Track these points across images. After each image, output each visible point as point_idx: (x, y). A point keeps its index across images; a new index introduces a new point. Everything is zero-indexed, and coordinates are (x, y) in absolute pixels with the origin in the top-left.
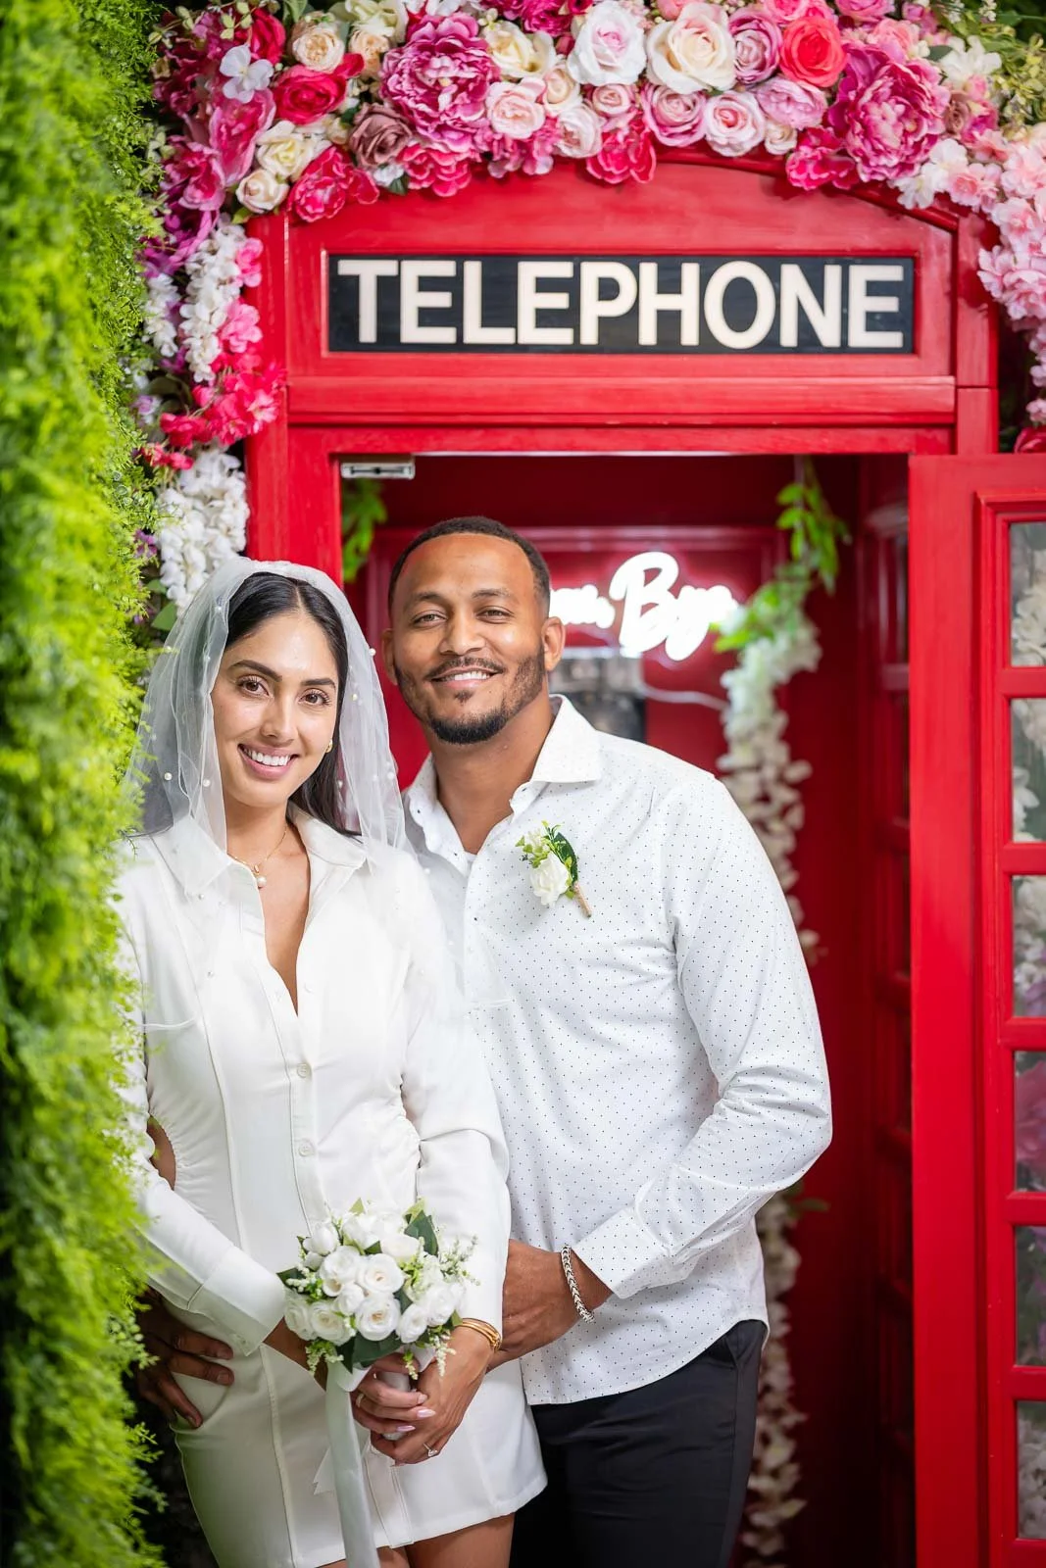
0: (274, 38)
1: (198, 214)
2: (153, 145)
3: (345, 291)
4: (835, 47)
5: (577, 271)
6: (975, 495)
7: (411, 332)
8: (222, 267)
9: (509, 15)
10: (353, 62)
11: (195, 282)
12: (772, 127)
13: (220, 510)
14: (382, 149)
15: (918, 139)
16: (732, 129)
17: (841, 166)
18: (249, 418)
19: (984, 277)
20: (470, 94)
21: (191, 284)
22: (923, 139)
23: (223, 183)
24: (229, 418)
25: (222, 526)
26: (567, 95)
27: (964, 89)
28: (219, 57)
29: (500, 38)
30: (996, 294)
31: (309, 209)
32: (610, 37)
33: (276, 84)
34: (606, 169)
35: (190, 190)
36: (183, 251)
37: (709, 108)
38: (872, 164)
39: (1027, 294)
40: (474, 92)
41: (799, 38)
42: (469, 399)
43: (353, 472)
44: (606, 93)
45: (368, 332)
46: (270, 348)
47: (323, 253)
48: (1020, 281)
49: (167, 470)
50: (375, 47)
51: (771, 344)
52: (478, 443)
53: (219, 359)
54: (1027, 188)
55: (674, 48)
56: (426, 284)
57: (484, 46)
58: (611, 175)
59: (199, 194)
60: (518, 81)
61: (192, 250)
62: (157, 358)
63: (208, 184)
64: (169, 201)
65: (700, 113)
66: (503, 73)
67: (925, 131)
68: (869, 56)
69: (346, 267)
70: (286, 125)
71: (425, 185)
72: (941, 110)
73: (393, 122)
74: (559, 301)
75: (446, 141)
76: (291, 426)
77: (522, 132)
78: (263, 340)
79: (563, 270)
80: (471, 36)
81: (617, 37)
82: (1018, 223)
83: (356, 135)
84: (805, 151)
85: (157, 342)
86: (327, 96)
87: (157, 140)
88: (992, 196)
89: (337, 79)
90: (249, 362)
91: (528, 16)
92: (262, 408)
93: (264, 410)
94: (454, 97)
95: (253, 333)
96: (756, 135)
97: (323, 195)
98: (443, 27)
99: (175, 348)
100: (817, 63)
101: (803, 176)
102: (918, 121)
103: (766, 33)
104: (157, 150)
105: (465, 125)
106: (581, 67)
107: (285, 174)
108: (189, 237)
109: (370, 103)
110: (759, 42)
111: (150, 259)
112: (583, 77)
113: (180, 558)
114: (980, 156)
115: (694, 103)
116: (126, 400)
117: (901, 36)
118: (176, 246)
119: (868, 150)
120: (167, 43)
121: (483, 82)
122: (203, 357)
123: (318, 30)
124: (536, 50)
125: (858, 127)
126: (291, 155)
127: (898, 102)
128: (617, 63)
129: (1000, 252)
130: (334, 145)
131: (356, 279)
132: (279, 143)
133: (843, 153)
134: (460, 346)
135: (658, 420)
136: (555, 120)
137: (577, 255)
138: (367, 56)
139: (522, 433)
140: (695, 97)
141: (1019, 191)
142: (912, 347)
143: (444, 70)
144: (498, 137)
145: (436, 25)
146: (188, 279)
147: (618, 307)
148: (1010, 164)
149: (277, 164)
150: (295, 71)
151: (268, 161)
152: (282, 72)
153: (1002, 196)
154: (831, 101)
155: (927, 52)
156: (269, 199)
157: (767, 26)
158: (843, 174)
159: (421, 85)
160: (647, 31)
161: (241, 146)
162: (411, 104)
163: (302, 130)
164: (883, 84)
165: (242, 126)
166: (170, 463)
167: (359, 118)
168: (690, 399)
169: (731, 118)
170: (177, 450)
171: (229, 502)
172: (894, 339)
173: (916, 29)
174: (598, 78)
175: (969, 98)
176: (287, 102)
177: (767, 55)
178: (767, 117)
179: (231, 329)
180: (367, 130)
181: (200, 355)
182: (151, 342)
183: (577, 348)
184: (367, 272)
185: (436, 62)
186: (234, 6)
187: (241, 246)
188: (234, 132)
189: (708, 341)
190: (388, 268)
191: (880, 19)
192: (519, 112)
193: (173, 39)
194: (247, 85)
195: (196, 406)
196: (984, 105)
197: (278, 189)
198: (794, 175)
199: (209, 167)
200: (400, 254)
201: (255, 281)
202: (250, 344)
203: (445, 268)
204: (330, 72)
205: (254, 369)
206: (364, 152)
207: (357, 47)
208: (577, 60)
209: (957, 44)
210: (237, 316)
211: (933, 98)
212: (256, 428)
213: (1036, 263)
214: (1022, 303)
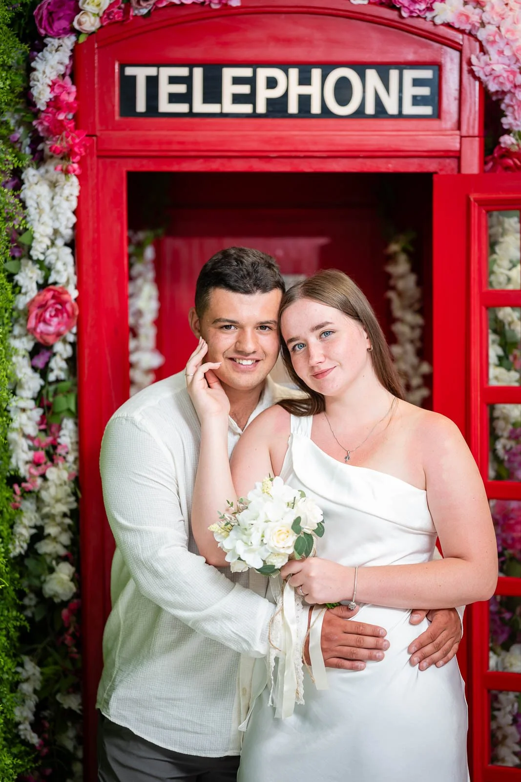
3: (129, 84)
5: (255, 73)
6: (467, 196)
7: (165, 106)
19: (476, 69)
30: (482, 76)
39: (498, 76)
42: (196, 143)
45: (141, 106)
47: (117, 63)
48: (493, 70)
51: (360, 113)
52: (200, 166)
54: (496, 20)
56: (173, 80)
69: (129, 71)
74: (245, 89)
76: (99, 157)
79: (247, 72)
82: (492, 38)
88: (478, 25)
129: (483, 56)
131: (133, 79)
134: (191, 114)
135: (298, 154)
137: (255, 64)
141: (492, 22)
142: (438, 114)
147: (276, 93)
148: (487, 8)
149: (92, 7)
153: (483, 24)
156: (91, 27)
168: (315, 143)
172: (427, 110)
183: (254, 115)
184: (141, 73)
189: (326, 112)
190: (152, 71)
197: (95, 22)
200: (158, 65)
203: (183, 72)
213: (501, 60)
214: (496, 81)
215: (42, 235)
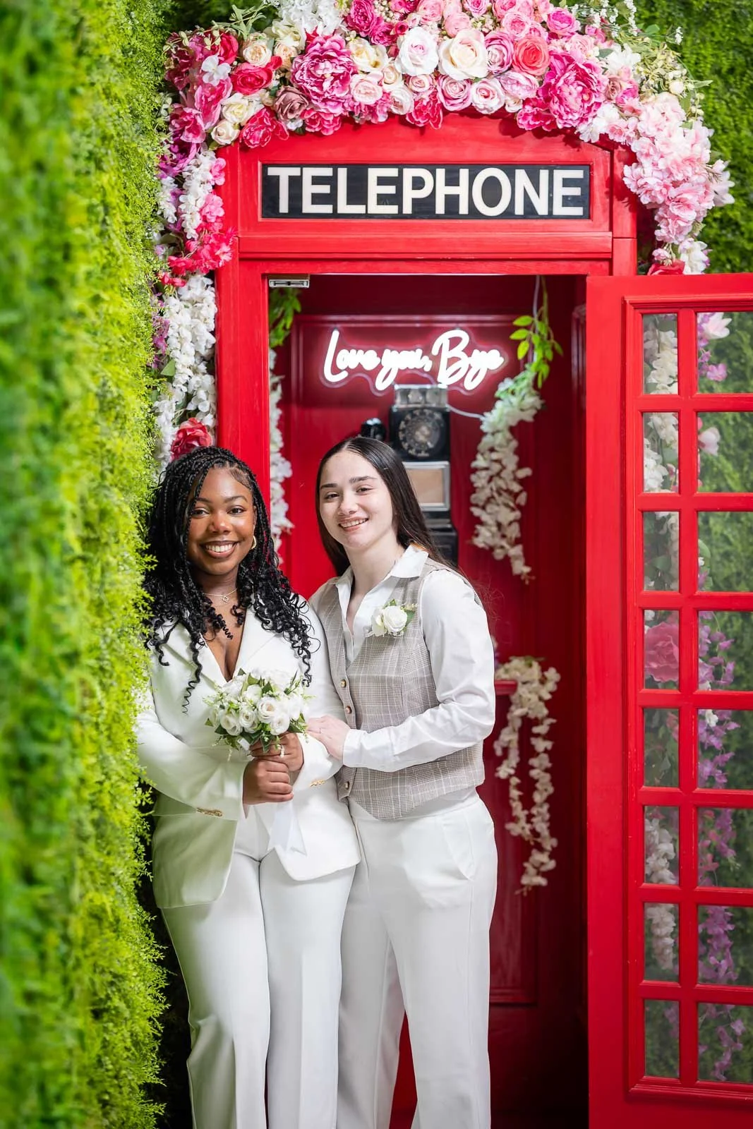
0: (232, 48)
1: (190, 145)
2: (165, 106)
3: (271, 185)
4: (545, 52)
5: (401, 173)
6: (623, 298)
7: (308, 207)
8: (202, 175)
9: (362, 34)
10: (277, 61)
11: (187, 183)
12: (508, 98)
13: (201, 308)
14: (292, 111)
15: (590, 105)
16: (486, 100)
17: (547, 118)
18: (217, 258)
19: (627, 181)
20: (340, 81)
21: (185, 183)
22: (592, 105)
23: (204, 129)
24: (206, 260)
25: (201, 317)
26: (395, 80)
27: (618, 75)
28: (202, 60)
29: (358, 48)
30: (633, 190)
31: (251, 141)
32: (418, 48)
33: (234, 72)
34: (416, 120)
35: (186, 133)
36: (180, 165)
37: (473, 89)
38: (564, 118)
39: (651, 191)
40: (343, 79)
41: (524, 48)
42: (340, 245)
43: (275, 284)
44: (417, 80)
45: (284, 207)
46: (229, 218)
47: (259, 164)
48: (646, 183)
49: (172, 287)
50: (288, 53)
51: (509, 213)
52: (344, 268)
53: (200, 226)
54: (652, 131)
55: (453, 55)
56: (317, 180)
57: (349, 53)
58: (419, 123)
59: (191, 135)
60: (368, 73)
61: (185, 165)
62: (166, 224)
63: (196, 130)
64: (174, 137)
65: (468, 93)
66: (360, 69)
67: (594, 100)
68: (564, 58)
69: (272, 171)
70: (238, 95)
71: (317, 130)
72: (604, 88)
73: (298, 96)
74: (391, 190)
75: (328, 107)
76: (241, 259)
77: (371, 102)
78: (225, 215)
79: (393, 172)
80: (341, 48)
81: (422, 48)
82: (645, 151)
83: (277, 103)
84: (528, 108)
85: (166, 215)
86: (261, 80)
87: (167, 103)
88: (632, 136)
89: (267, 70)
90: (217, 227)
91: (373, 35)
92: (224, 253)
93: (225, 254)
94: (332, 83)
95: (219, 211)
96: (500, 103)
97: (260, 134)
98: (326, 45)
99: (175, 218)
100: (534, 62)
101: (526, 122)
102: (590, 95)
103: (505, 47)
104: (166, 109)
105: (338, 98)
106: (402, 65)
107: (238, 121)
108: (184, 158)
109: (285, 85)
110: (501, 51)
111: (162, 169)
112: (402, 70)
113: (177, 335)
114: (627, 113)
115: (465, 86)
116: (148, 246)
117: (584, 44)
118: (177, 161)
119: (562, 112)
120: (173, 50)
121: (348, 74)
122: (192, 224)
123: (257, 43)
124: (377, 55)
125: (556, 99)
126: (241, 111)
127: (579, 85)
128: (422, 62)
129: (636, 168)
130: (266, 107)
131: (277, 178)
132: (234, 105)
133: (548, 111)
134: (335, 215)
135: (445, 256)
136: (389, 94)
137: (401, 165)
138: (284, 58)
139: (370, 264)
140: (465, 83)
141: (647, 133)
142: (588, 215)
143: (326, 69)
144: (357, 104)
145: (322, 44)
146: (183, 180)
147: (423, 193)
148: (643, 117)
149: (234, 117)
150: (244, 66)
151: (227, 115)
152: (237, 66)
153: (638, 134)
154: (541, 83)
155: (598, 54)
156: (229, 138)
157: (505, 42)
158: (548, 123)
159: (314, 77)
160: (438, 43)
161: (213, 107)
162: (308, 87)
163: (247, 97)
164: (571, 75)
165: (213, 96)
166: (173, 284)
167: (279, 94)
168: (464, 245)
169: (486, 94)
170: (177, 276)
171: (206, 305)
172: (578, 211)
173: (593, 40)
174: (411, 71)
175: (621, 79)
176: (239, 82)
177: (505, 59)
178: (506, 92)
179: (207, 210)
180: (283, 101)
181: (190, 224)
182: (162, 214)
183: (400, 216)
184: (284, 174)
185: (322, 65)
186: (211, 32)
187: (214, 163)
188: (209, 100)
189: (474, 212)
190: (295, 171)
191: (573, 34)
192: (368, 91)
193: (176, 49)
194: (215, 77)
195: (187, 251)
196: (631, 83)
197: (234, 133)
198: (520, 121)
199: (195, 121)
200: (301, 166)
201: (221, 181)
202: (218, 217)
203: (327, 172)
204: (264, 66)
205: (220, 231)
206: (282, 112)
207: (278, 52)
208: (400, 62)
209: (617, 47)
210: (211, 202)
211: (599, 82)
212: (221, 264)
213: (656, 174)
214: (648, 195)
215: (183, 366)
